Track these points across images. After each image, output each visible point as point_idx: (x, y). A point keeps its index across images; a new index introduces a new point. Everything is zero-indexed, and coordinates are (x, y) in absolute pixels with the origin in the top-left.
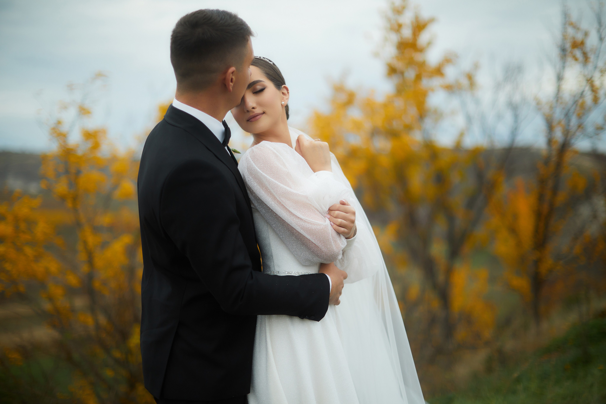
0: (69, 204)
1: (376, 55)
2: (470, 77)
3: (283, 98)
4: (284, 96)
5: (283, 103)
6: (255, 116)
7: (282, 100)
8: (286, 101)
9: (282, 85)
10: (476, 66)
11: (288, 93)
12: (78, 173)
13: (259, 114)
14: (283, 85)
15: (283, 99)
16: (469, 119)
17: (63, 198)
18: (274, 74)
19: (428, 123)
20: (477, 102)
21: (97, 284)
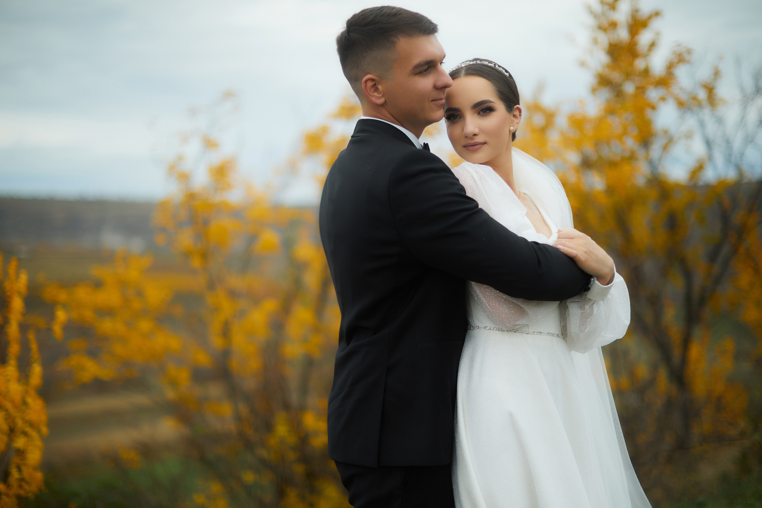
0: (196, 263)
1: (583, 64)
2: (710, 90)
3: (514, 121)
4: (515, 120)
5: (512, 129)
6: (474, 144)
7: (512, 125)
8: (516, 125)
9: (515, 106)
10: (717, 74)
11: (520, 115)
12: (206, 223)
13: (478, 144)
14: (517, 105)
15: (512, 123)
16: (709, 144)
17: (187, 255)
18: (508, 92)
19: (655, 150)
20: (720, 121)
21: (235, 364)
